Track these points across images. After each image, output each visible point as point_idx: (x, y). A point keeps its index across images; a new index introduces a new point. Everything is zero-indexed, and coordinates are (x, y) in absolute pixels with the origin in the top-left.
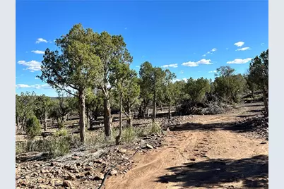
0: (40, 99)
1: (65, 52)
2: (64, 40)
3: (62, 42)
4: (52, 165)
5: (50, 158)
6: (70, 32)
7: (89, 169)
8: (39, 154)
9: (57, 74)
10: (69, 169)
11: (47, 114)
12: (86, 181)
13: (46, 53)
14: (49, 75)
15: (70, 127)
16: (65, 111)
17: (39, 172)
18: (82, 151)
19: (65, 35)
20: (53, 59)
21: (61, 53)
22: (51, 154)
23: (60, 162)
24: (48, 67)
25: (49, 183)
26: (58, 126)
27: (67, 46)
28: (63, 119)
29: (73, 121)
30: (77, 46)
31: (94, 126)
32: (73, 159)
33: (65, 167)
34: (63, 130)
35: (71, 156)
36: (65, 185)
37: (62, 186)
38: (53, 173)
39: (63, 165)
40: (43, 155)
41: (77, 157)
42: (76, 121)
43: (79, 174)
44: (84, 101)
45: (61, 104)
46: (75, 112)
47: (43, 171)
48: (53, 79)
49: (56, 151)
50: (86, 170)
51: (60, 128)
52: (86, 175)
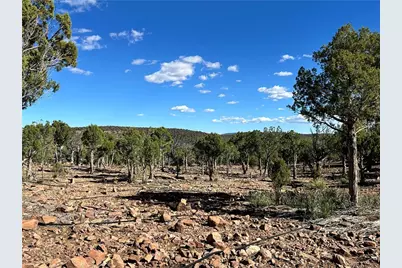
0: (287, 136)
1: (327, 69)
2: (324, 51)
3: (322, 55)
4: (312, 228)
5: (308, 219)
6: (335, 39)
7: (371, 245)
8: (293, 210)
9: (314, 102)
10: (337, 238)
11: (296, 157)
12: (367, 262)
13: (300, 74)
14: (303, 104)
15: (329, 178)
16: (320, 154)
17: (296, 234)
18: (354, 215)
19: (326, 45)
20: (309, 80)
21: (320, 71)
22: (309, 213)
23: (323, 226)
24: (302, 92)
25: (313, 253)
26: (314, 175)
27: (330, 60)
28: (318, 165)
29: (333, 170)
30: (345, 57)
31: (367, 180)
32: (341, 225)
33: (331, 234)
34: (319, 181)
35: (337, 220)
36: (335, 261)
37: (331, 261)
38: (314, 239)
39: (327, 231)
40: (298, 212)
41: (348, 224)
42: (337, 170)
43: (355, 250)
44: (355, 140)
45: (314, 144)
46: (336, 156)
47: (301, 235)
48: (308, 108)
49: (315, 209)
50: (365, 245)
51: (315, 178)
52: (366, 253)
